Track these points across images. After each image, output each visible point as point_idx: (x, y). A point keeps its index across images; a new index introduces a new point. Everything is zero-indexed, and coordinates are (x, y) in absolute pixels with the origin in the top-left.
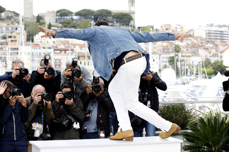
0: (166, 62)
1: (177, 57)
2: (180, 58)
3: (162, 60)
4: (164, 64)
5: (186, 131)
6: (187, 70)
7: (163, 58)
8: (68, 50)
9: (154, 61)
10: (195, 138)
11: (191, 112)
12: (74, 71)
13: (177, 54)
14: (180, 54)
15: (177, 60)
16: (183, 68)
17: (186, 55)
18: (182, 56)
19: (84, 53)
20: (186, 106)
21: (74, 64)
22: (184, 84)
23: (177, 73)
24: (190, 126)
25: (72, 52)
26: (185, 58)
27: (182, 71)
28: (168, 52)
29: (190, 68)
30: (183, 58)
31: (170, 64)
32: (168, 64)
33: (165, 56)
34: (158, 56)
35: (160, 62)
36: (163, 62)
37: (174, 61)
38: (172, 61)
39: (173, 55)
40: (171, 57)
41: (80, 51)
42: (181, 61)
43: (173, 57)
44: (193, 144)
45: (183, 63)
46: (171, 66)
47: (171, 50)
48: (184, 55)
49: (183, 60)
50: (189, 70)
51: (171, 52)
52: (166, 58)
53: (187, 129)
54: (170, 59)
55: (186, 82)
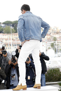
0: (50, 46)
1: (55, 43)
2: (57, 44)
3: (47, 45)
6: (60, 49)
9: (43, 46)
13: (55, 41)
15: (55, 45)
16: (58, 48)
17: (60, 42)
18: (58, 43)
19: (8, 43)
22: (59, 57)
23: (56, 51)
25: (1, 43)
26: (59, 44)
27: (58, 50)
28: (50, 41)
30: (58, 44)
31: (52, 47)
32: (50, 47)
34: (45, 43)
36: (48, 46)
37: (53, 45)
39: (53, 42)
40: (52, 43)
41: (6, 42)
42: (57, 45)
43: (53, 43)
45: (58, 46)
46: (52, 48)
47: (52, 40)
48: (58, 42)
49: (58, 45)
51: (52, 41)
52: (49, 44)
55: (60, 55)
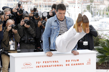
0: (85, 8)
1: (91, 5)
2: (93, 6)
3: (83, 7)
4: (84, 9)
5: (98, 47)
6: (97, 13)
7: (83, 6)
8: (28, 2)
9: (79, 7)
10: (104, 51)
11: (101, 36)
12: (35, 14)
13: (91, 3)
14: (93, 4)
15: (92, 7)
16: (95, 11)
17: (97, 4)
18: (94, 5)
19: (38, 4)
20: (98, 33)
21: (35, 10)
22: (96, 21)
23: (92, 14)
24: (101, 44)
25: (30, 3)
26: (96, 6)
27: (94, 13)
28: (86, 3)
29: (99, 12)
30: (95, 6)
31: (88, 10)
32: (86, 9)
33: (84, 4)
34: (80, 5)
35: (82, 8)
36: (83, 8)
37: (90, 7)
38: (89, 8)
39: (89, 4)
40: (88, 5)
41: (35, 2)
42: (94, 8)
43: (89, 6)
44: (103, 54)
45: (95, 9)
46: (88, 11)
47: (88, 1)
48: (95, 4)
49: (95, 7)
50: (99, 13)
51: (88, 3)
52: (85, 6)
53: (99, 46)
54: (87, 6)
55: (97, 19)
